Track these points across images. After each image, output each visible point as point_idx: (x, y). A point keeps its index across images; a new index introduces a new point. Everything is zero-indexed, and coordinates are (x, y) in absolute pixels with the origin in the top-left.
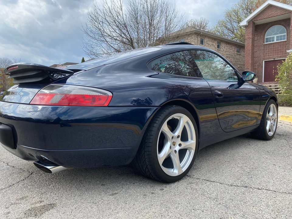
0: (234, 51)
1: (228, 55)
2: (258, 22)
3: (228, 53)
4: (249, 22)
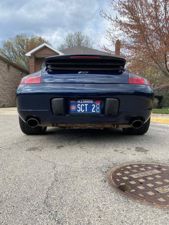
1: (15, 76)
2: (37, 56)
3: (15, 74)
4: (32, 54)
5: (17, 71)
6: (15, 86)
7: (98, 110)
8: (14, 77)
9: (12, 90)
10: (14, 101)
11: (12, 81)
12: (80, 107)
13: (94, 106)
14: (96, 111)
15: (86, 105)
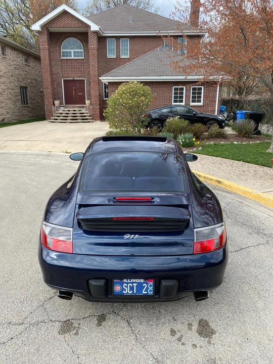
0: (22, 60)
1: (16, 66)
2: (52, 30)
3: (15, 63)
4: (43, 27)
5: (18, 56)
6: (17, 85)
7: (150, 291)
8: (15, 68)
9: (13, 91)
10: (20, 111)
11: (12, 76)
12: (127, 287)
13: (145, 286)
14: (148, 292)
15: (135, 285)
